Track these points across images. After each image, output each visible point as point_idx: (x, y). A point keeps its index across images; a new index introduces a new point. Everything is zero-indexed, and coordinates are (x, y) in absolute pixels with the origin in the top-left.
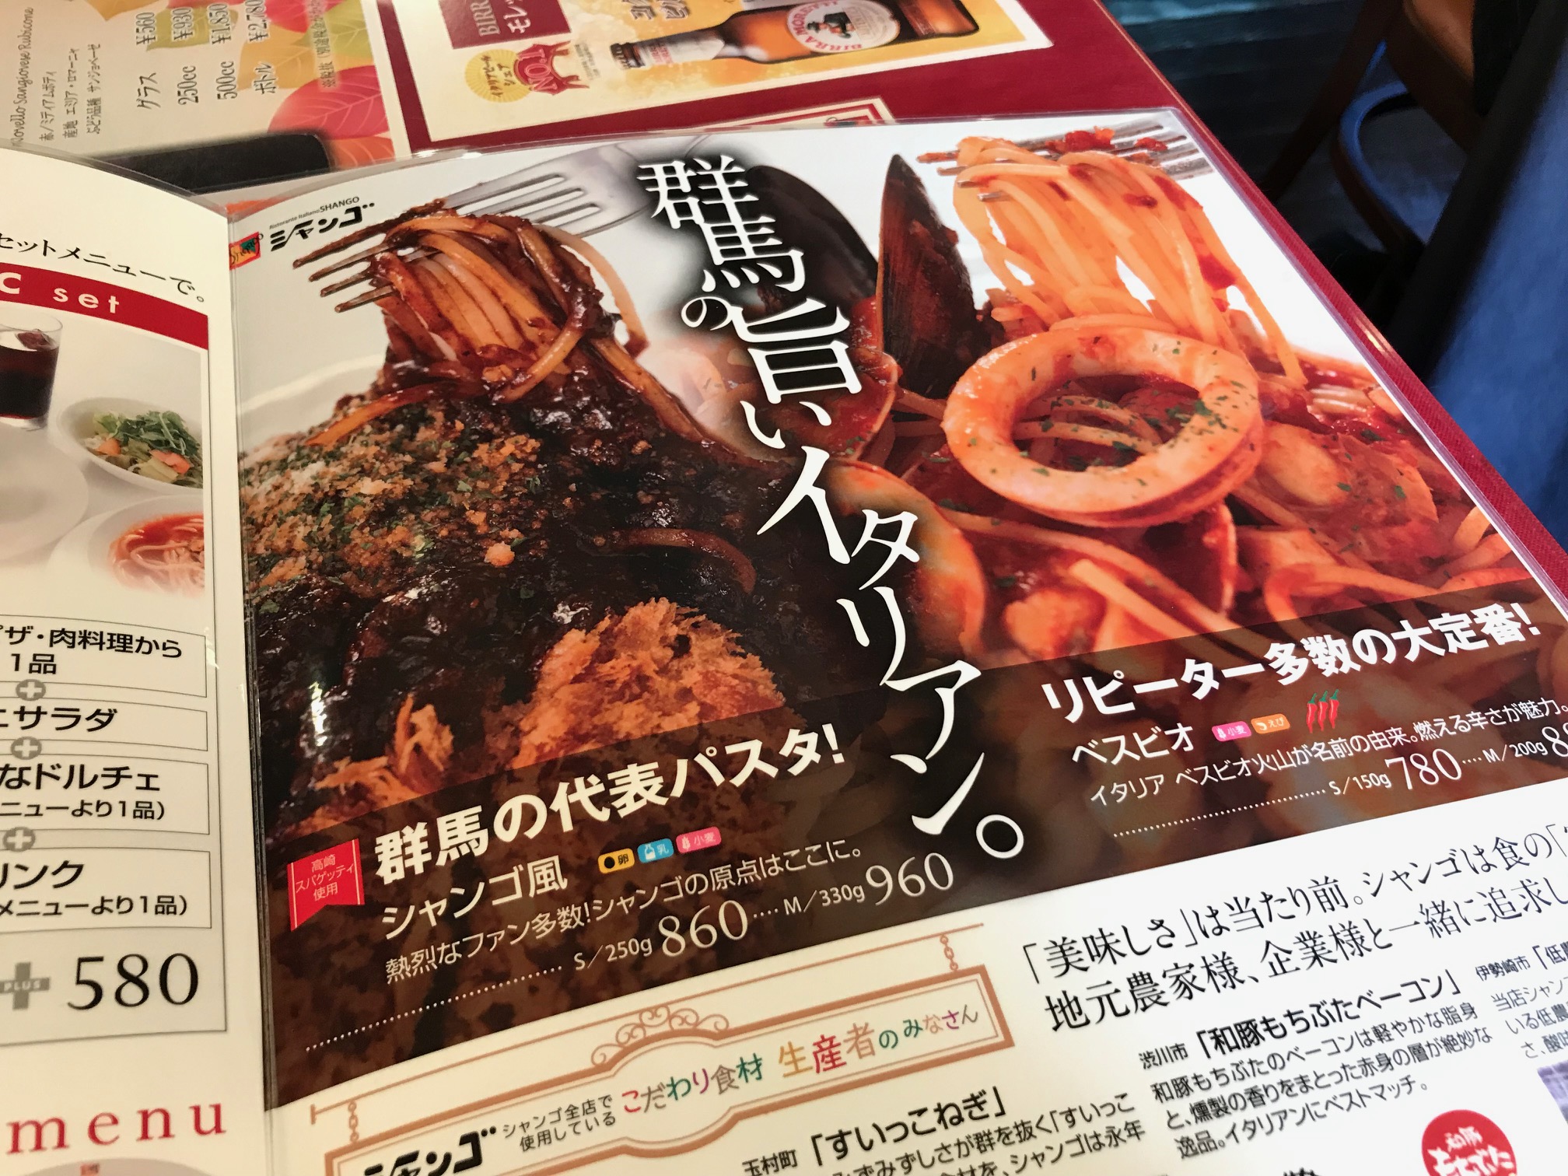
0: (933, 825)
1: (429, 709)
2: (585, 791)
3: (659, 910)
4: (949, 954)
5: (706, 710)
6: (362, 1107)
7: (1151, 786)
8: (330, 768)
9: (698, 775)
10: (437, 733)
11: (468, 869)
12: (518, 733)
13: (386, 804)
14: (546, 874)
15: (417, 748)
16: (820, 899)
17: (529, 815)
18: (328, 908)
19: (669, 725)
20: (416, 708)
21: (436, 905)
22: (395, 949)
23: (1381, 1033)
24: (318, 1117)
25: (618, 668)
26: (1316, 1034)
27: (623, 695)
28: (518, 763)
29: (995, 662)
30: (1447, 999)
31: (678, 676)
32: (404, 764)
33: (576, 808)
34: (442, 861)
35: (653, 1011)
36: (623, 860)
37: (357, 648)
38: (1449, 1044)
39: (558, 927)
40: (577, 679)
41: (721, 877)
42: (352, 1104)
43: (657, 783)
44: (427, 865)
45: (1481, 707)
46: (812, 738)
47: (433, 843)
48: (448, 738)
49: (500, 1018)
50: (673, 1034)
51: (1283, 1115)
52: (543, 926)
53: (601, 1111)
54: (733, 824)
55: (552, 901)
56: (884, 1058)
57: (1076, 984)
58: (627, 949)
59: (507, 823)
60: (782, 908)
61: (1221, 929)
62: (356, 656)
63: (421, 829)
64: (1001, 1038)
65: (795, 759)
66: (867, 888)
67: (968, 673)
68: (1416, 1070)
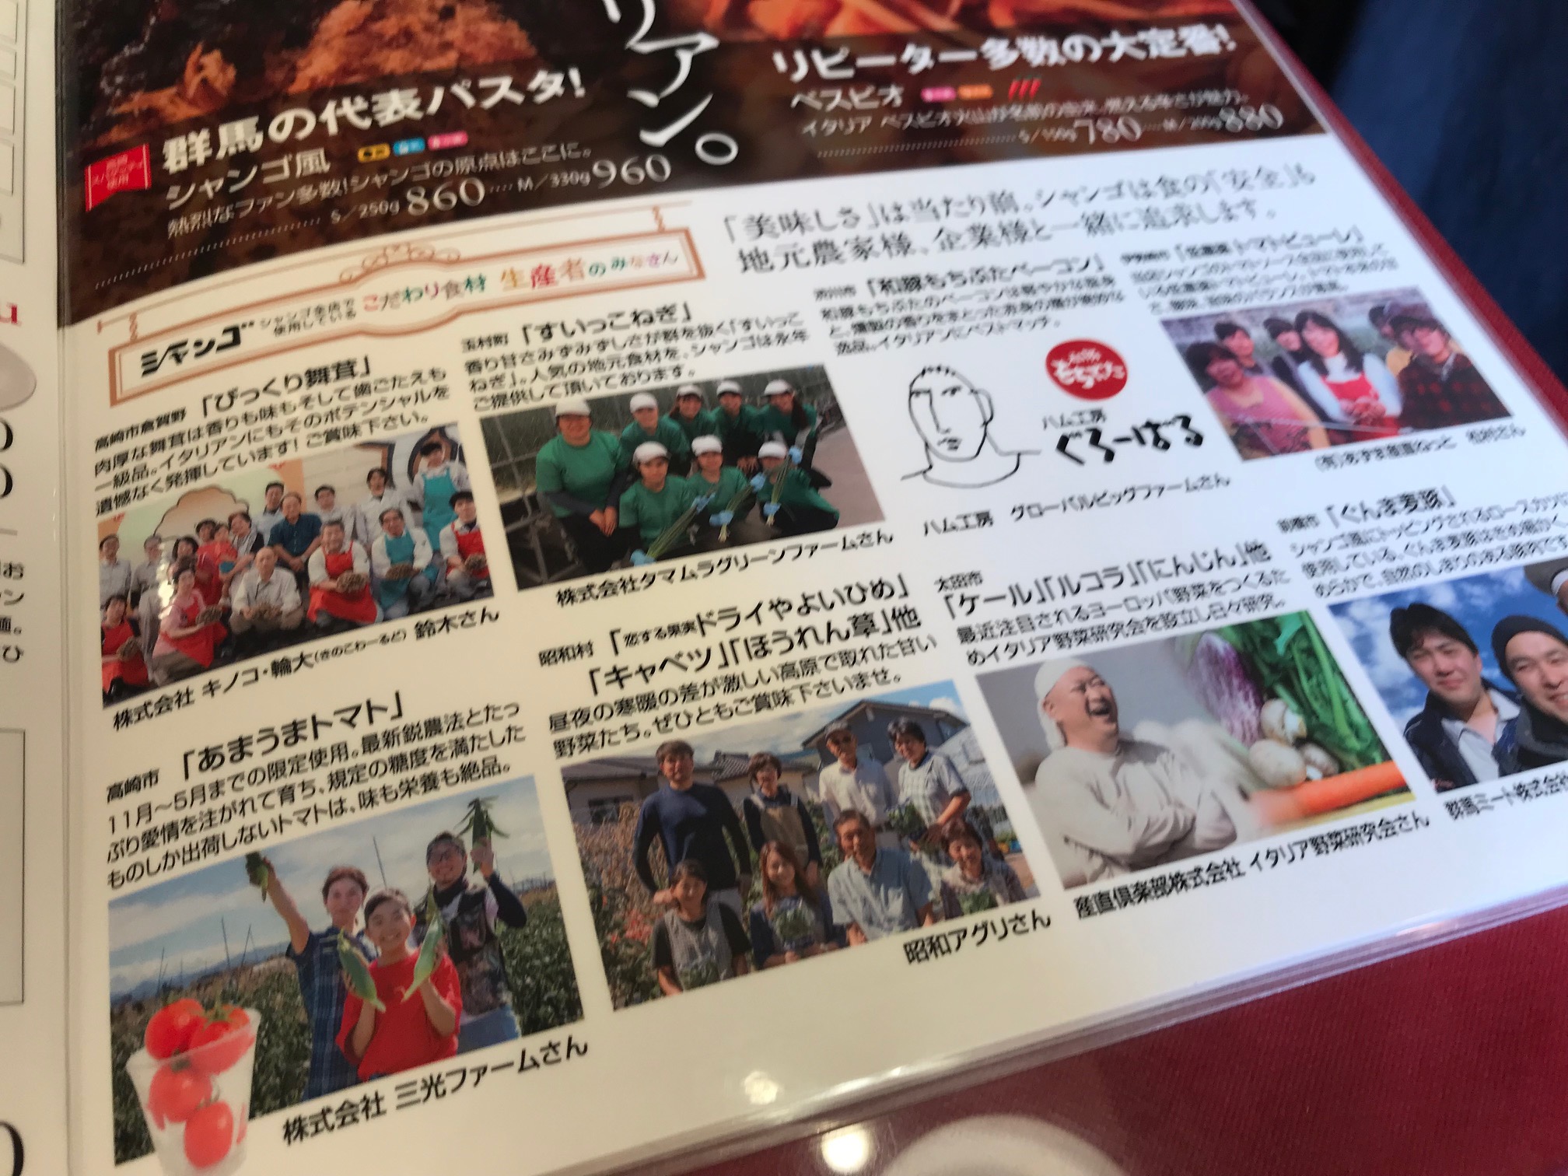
0: (659, 138)
1: (216, 55)
2: (350, 109)
3: (408, 184)
4: (658, 218)
5: (463, 56)
6: (139, 319)
7: (858, 126)
8: (126, 97)
9: (451, 100)
10: (223, 70)
11: (243, 159)
12: (294, 69)
13: (175, 120)
14: (313, 161)
15: (205, 82)
16: (549, 181)
17: (300, 123)
18: (120, 191)
19: (430, 65)
20: (207, 51)
21: (214, 183)
22: (178, 214)
23: (1028, 289)
24: (104, 329)
25: (390, 26)
26: (970, 288)
27: (391, 44)
28: (294, 89)
29: (732, 36)
30: (1091, 272)
31: (442, 32)
32: (192, 90)
33: (342, 121)
34: (221, 154)
35: (396, 247)
36: (380, 152)
37: (155, 13)
38: (1086, 299)
39: (319, 195)
40: (350, 33)
41: (465, 164)
42: (133, 317)
43: (416, 103)
44: (207, 159)
45: (1171, 92)
46: (558, 79)
47: (214, 143)
48: (231, 73)
49: (264, 252)
50: (410, 261)
51: (931, 334)
52: (306, 194)
53: (344, 309)
54: (480, 131)
55: (315, 179)
56: (590, 280)
57: (765, 244)
58: (379, 208)
59: (280, 128)
60: (516, 185)
61: (901, 219)
62: (153, 21)
63: (205, 134)
64: (695, 272)
65: (539, 91)
66: (592, 176)
67: (706, 42)
68: (1054, 314)
